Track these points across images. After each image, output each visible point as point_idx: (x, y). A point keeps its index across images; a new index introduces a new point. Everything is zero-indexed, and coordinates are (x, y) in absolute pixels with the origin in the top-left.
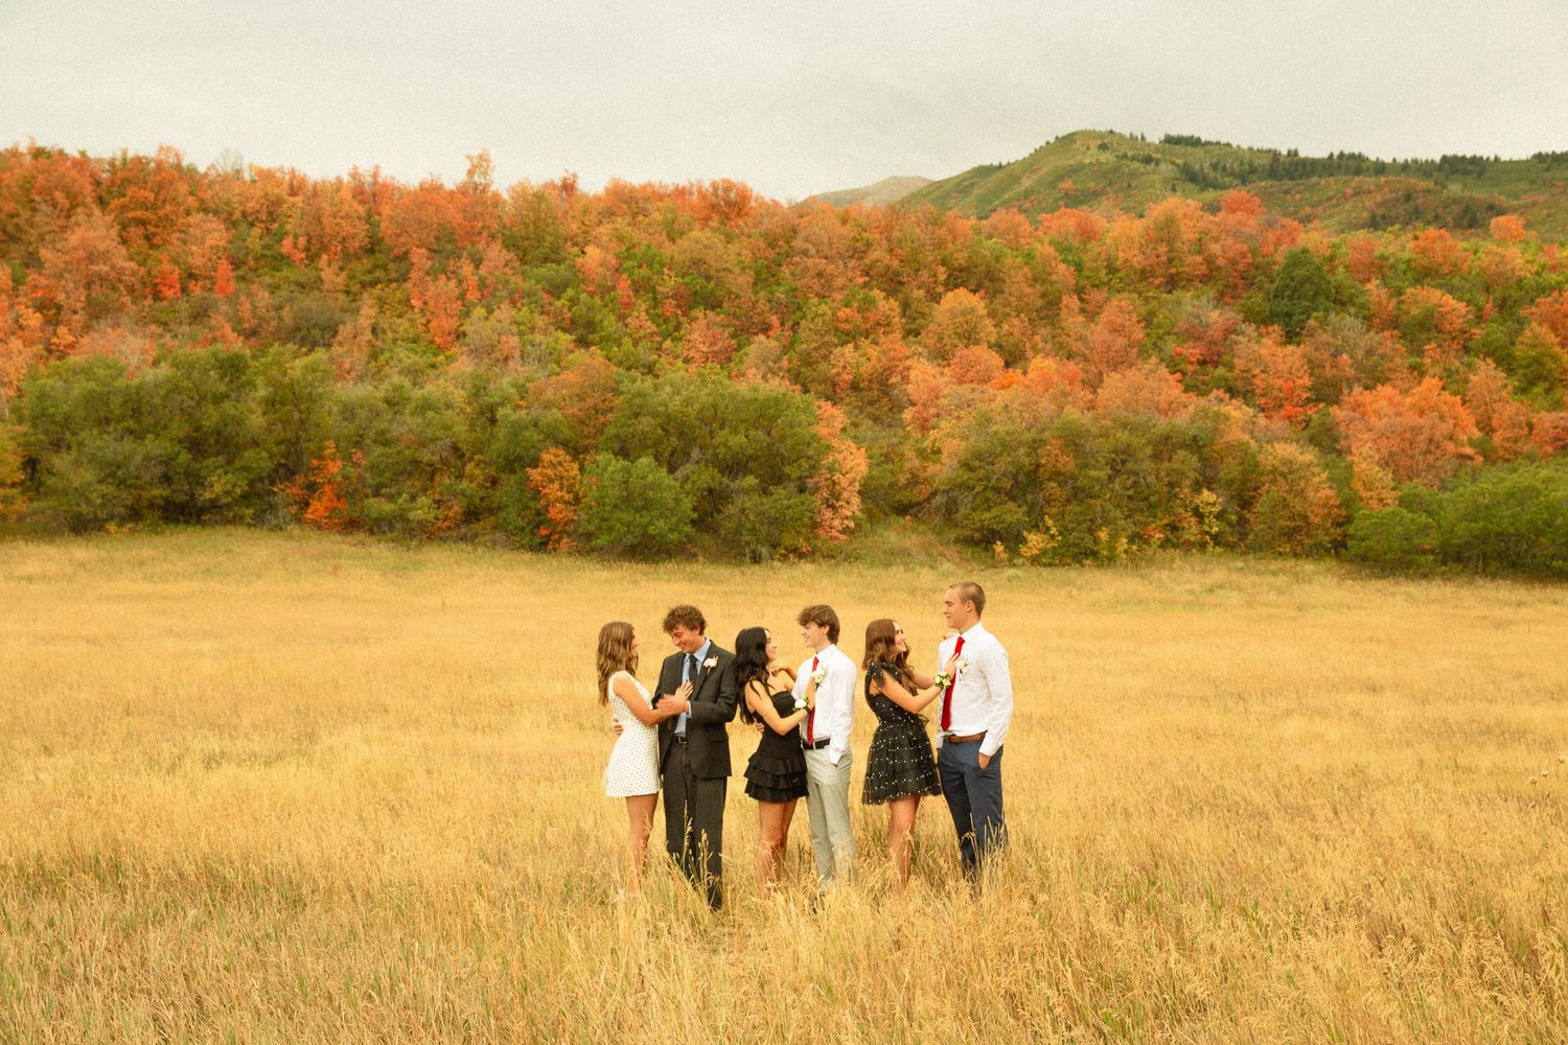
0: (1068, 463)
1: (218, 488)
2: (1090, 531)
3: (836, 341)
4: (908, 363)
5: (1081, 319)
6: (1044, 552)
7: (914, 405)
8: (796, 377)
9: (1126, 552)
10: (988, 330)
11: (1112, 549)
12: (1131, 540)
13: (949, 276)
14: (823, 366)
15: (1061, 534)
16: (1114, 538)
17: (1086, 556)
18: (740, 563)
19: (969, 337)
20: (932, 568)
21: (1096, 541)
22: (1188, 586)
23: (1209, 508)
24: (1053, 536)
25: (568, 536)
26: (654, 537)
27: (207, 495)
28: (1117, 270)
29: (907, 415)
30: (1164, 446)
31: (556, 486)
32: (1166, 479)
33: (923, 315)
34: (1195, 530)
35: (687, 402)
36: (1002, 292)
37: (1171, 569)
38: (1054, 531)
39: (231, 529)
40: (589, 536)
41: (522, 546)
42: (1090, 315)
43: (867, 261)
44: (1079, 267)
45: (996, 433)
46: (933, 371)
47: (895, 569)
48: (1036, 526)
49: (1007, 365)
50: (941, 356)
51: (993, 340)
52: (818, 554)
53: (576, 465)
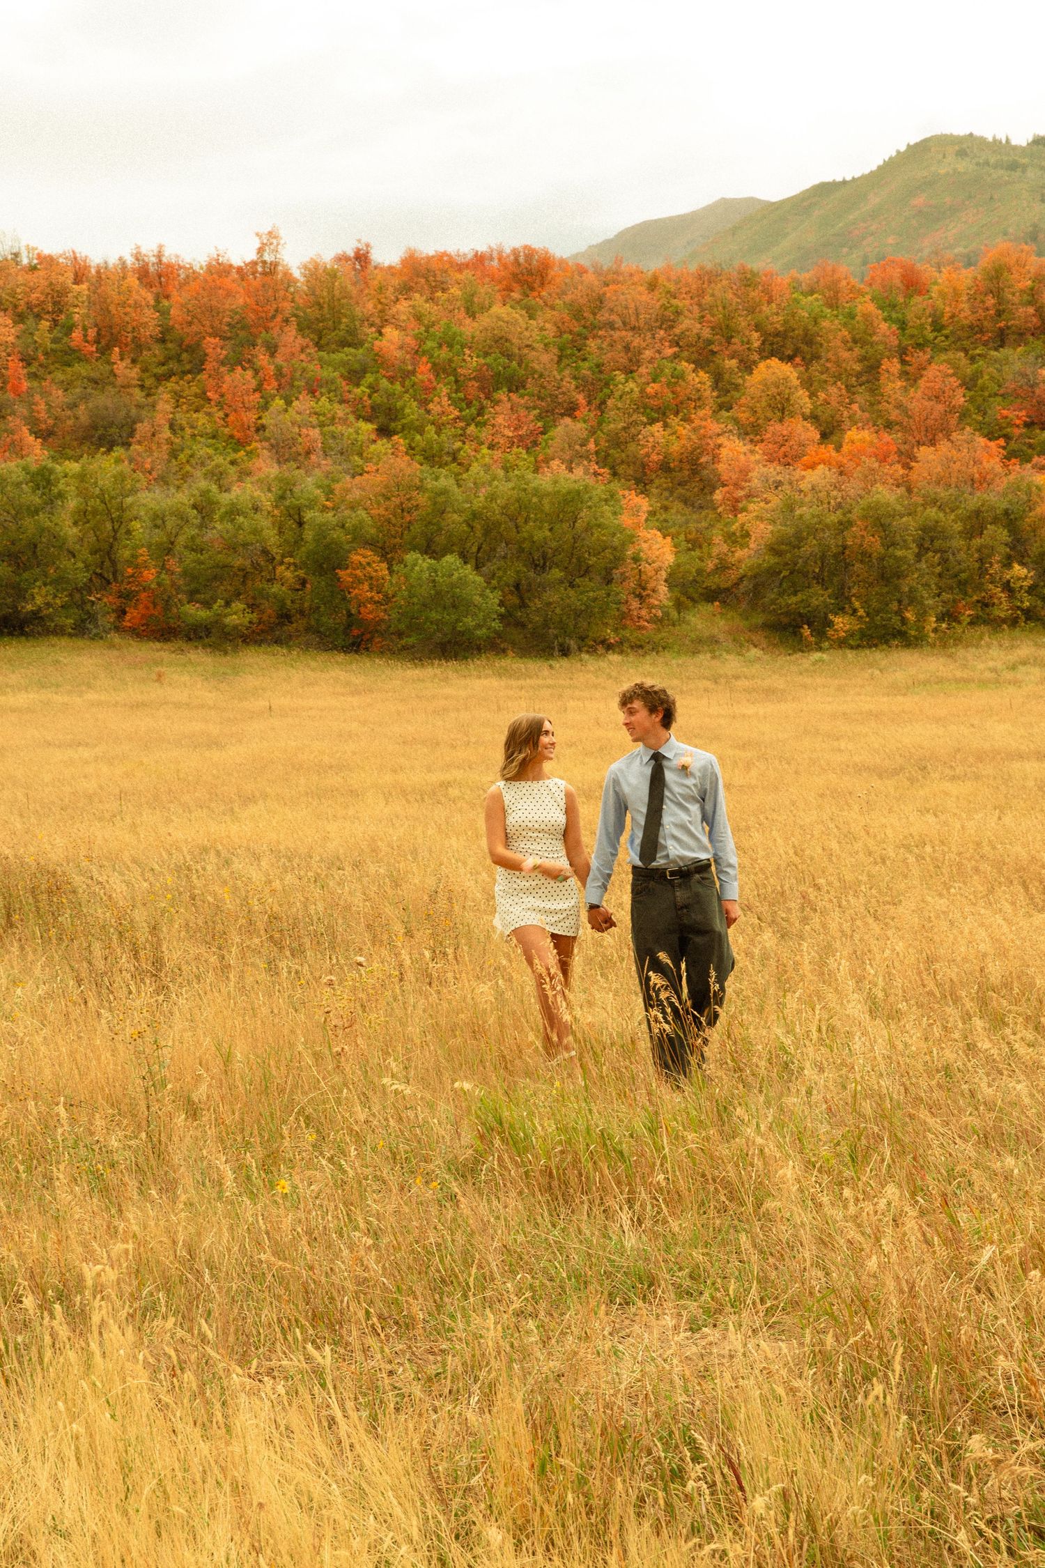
0: (874, 544)
1: (39, 601)
2: (899, 613)
3: (645, 419)
4: (721, 440)
5: (900, 383)
6: (851, 634)
7: (724, 485)
8: (603, 459)
9: (935, 630)
10: (802, 399)
11: (920, 629)
12: (940, 619)
13: (763, 343)
14: (632, 447)
15: (868, 615)
16: (922, 616)
17: (894, 636)
18: (551, 656)
19: (781, 407)
20: (739, 654)
21: (904, 621)
22: (991, 664)
23: (1020, 583)
24: (861, 617)
25: (381, 635)
26: (462, 633)
27: (29, 607)
28: (943, 327)
29: (718, 495)
30: (976, 523)
31: (366, 587)
32: (976, 555)
33: (737, 387)
34: (1005, 606)
35: (492, 498)
36: (818, 357)
37: (977, 646)
38: (861, 612)
39: (54, 640)
40: (400, 635)
41: (335, 648)
42: (911, 377)
43: (677, 331)
44: (903, 325)
45: (801, 516)
46: (744, 449)
47: (701, 657)
48: (842, 609)
49: (824, 436)
50: (752, 432)
51: (808, 411)
52: (626, 645)
53: (385, 565)
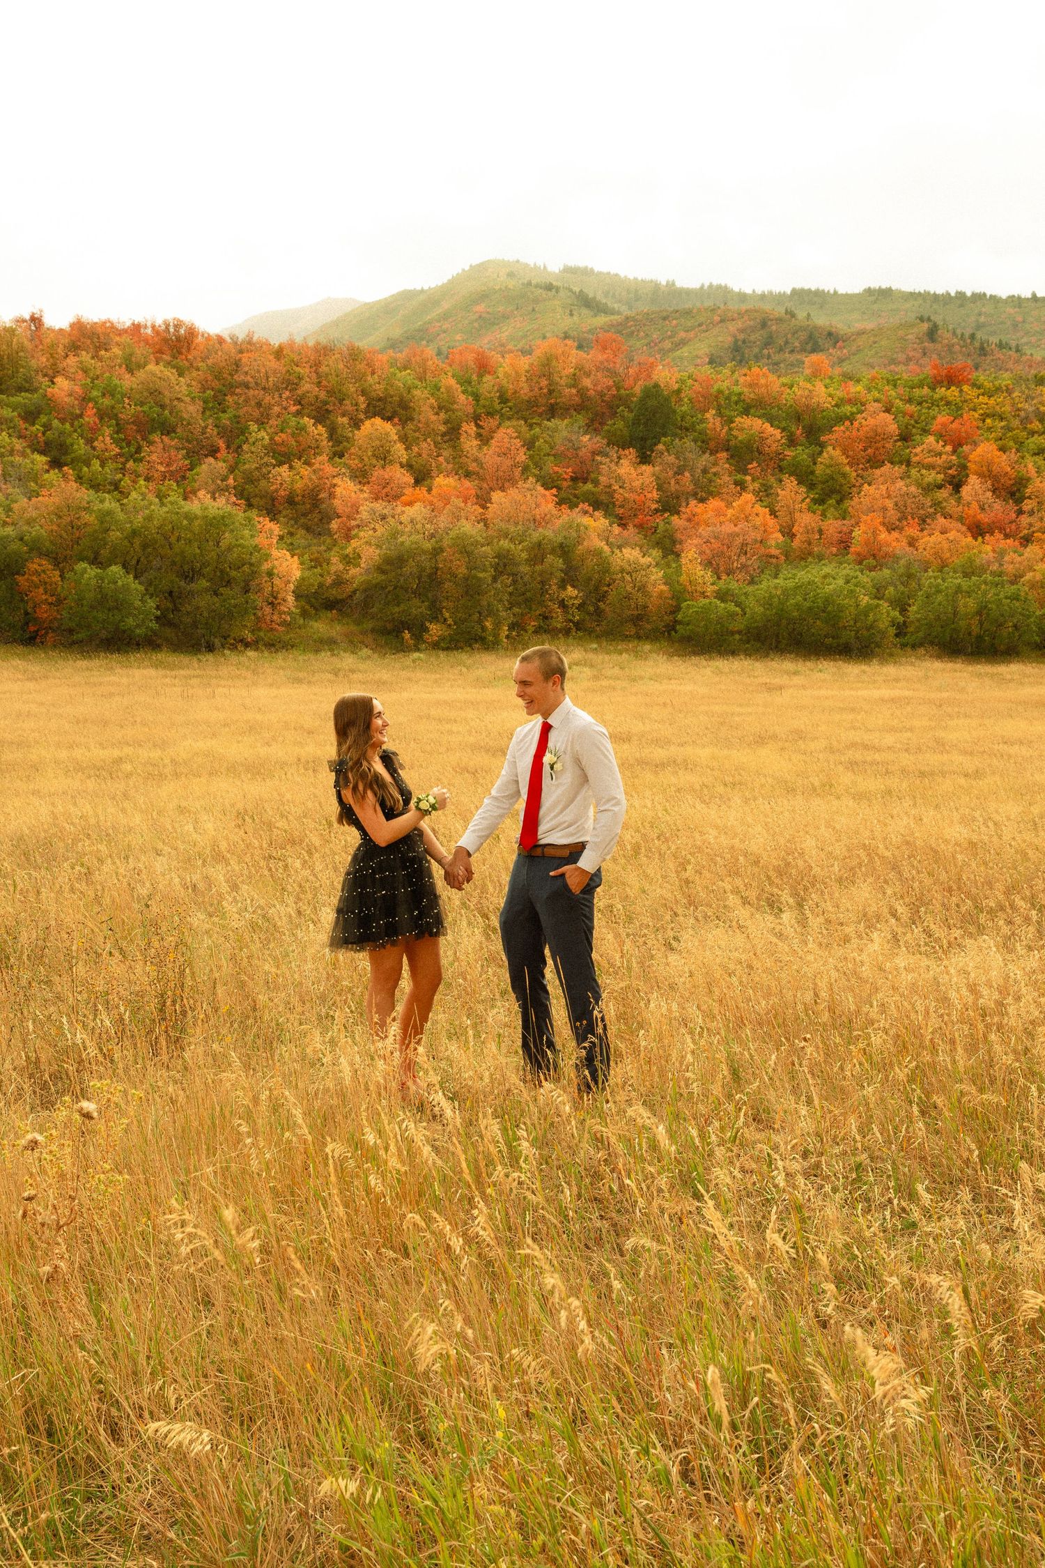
0: (460, 567)
2: (480, 622)
3: (274, 462)
4: (336, 481)
5: (475, 442)
6: (443, 639)
7: (339, 517)
8: (240, 493)
9: (507, 637)
11: (496, 636)
12: (512, 627)
13: (368, 406)
14: (263, 483)
15: (455, 623)
16: (497, 625)
17: (476, 641)
18: (199, 651)
19: (384, 457)
20: (353, 653)
21: (484, 629)
23: (572, 601)
24: (449, 625)
25: (54, 631)
26: (124, 632)
28: (507, 401)
29: (334, 525)
30: (538, 552)
31: (41, 590)
32: (539, 578)
33: (348, 440)
34: (560, 619)
35: (149, 518)
36: (412, 419)
38: (450, 621)
40: (71, 631)
41: (15, 641)
42: (484, 439)
43: (299, 392)
44: (477, 397)
45: (402, 543)
46: (355, 488)
47: (323, 654)
48: (436, 618)
49: (417, 482)
50: (361, 476)
51: (404, 461)
52: (261, 643)
53: (57, 573)
